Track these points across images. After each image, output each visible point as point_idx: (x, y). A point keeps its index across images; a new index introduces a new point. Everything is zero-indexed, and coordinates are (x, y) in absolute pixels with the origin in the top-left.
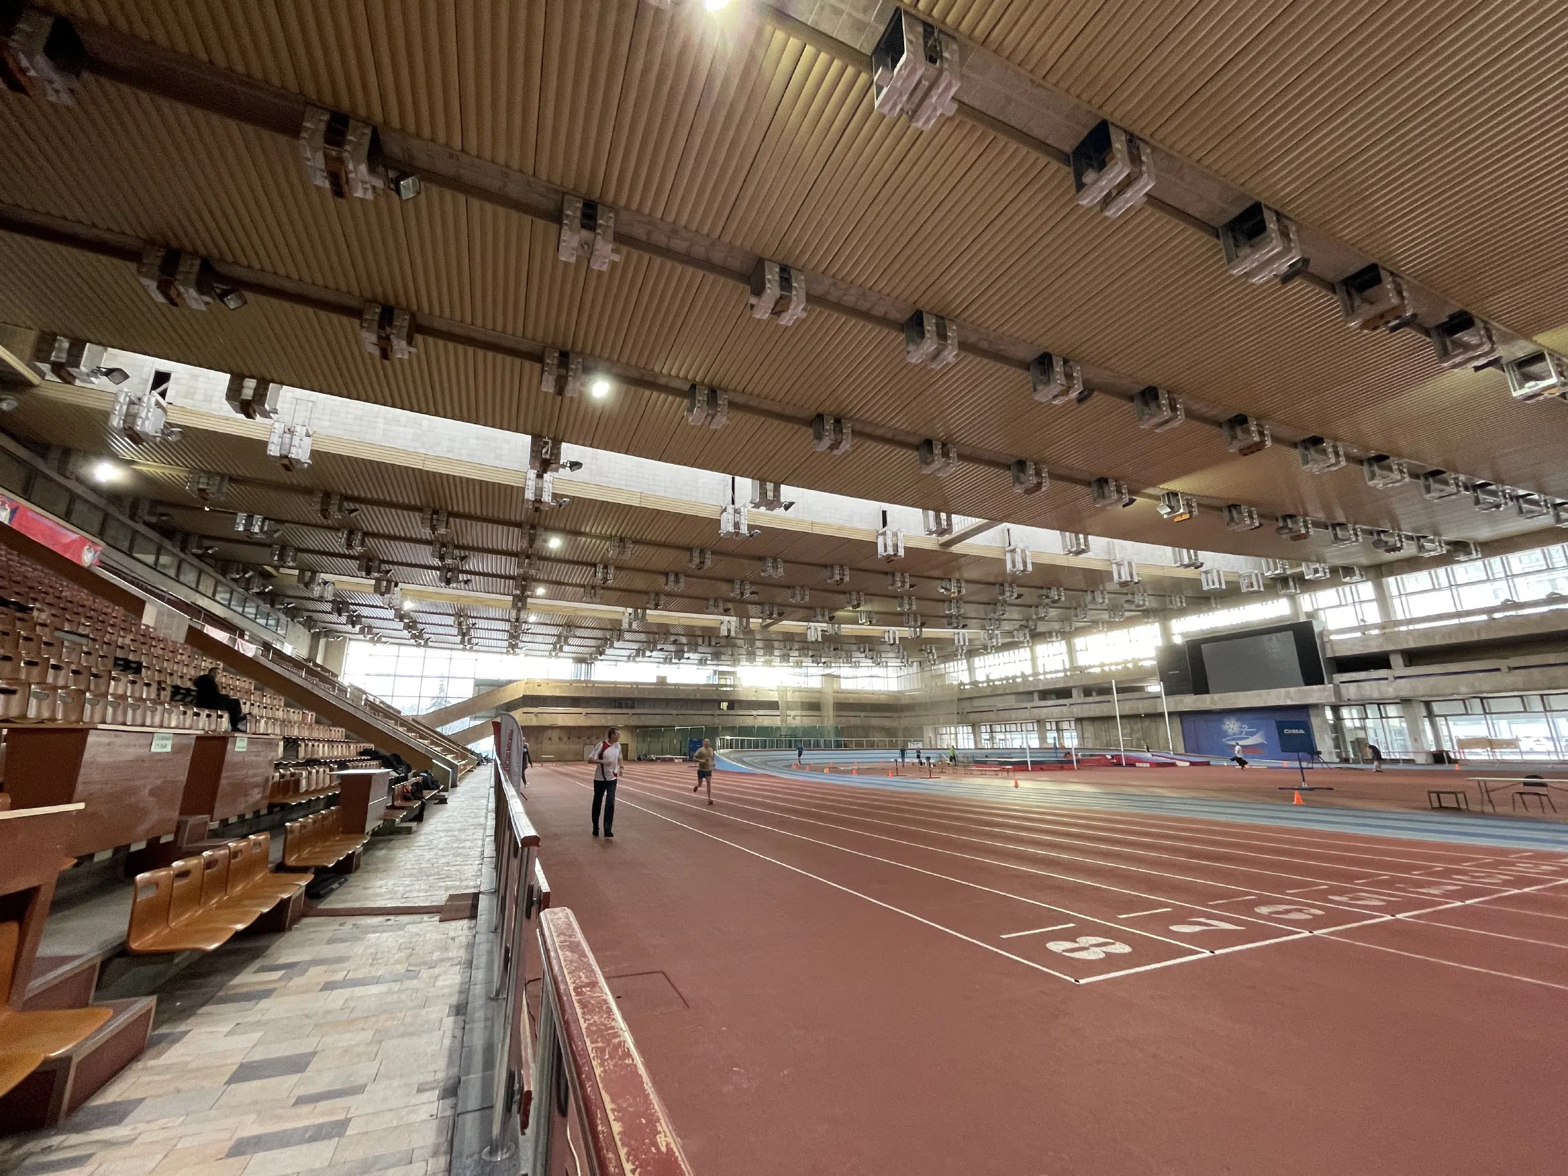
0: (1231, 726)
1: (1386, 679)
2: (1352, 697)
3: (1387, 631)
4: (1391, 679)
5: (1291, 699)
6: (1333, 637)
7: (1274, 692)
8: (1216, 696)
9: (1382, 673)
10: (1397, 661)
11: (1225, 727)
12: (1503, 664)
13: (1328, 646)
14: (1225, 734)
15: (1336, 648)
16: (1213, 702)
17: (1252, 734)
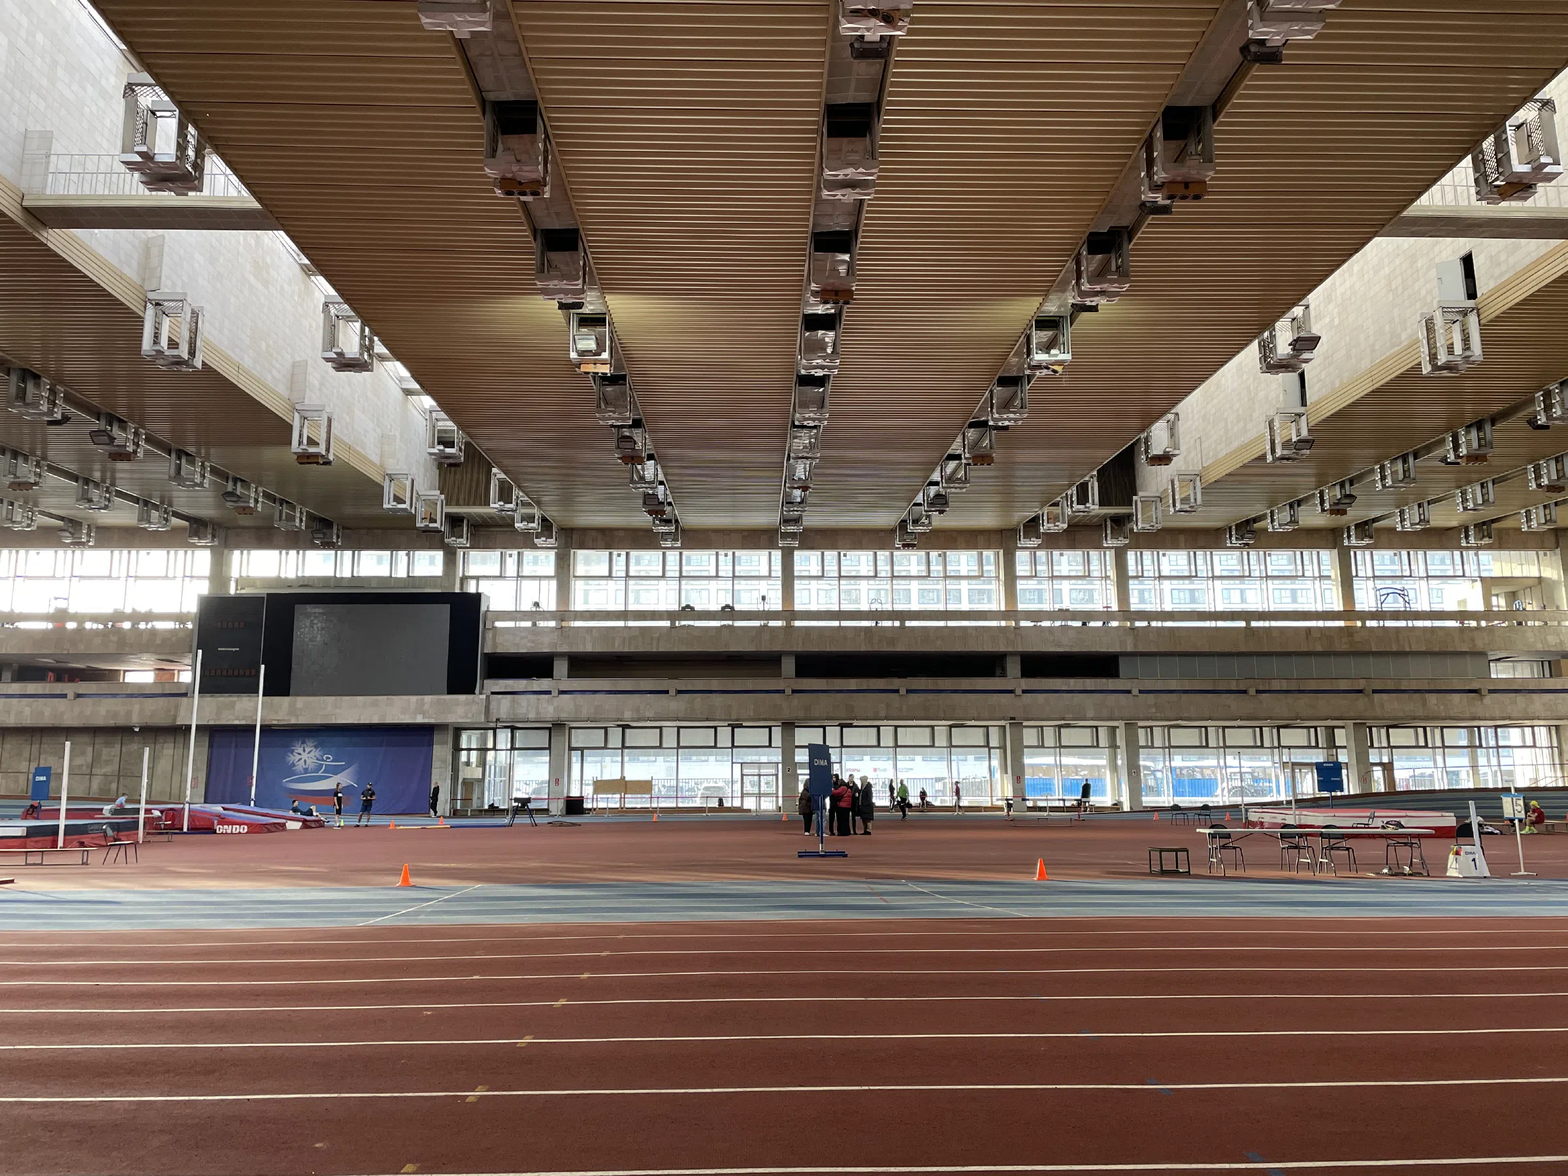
0: (305, 756)
1: (549, 692)
2: (503, 716)
3: (564, 624)
4: (555, 693)
5: (424, 713)
6: (498, 624)
7: (399, 701)
8: (300, 701)
9: (544, 684)
10: (561, 667)
11: (293, 758)
12: (672, 685)
13: (489, 635)
14: (290, 770)
15: (499, 640)
16: (293, 711)
17: (336, 771)
